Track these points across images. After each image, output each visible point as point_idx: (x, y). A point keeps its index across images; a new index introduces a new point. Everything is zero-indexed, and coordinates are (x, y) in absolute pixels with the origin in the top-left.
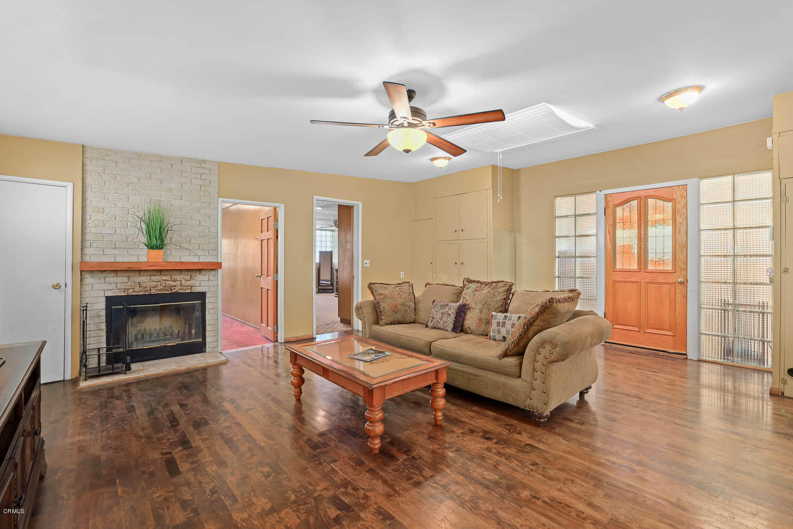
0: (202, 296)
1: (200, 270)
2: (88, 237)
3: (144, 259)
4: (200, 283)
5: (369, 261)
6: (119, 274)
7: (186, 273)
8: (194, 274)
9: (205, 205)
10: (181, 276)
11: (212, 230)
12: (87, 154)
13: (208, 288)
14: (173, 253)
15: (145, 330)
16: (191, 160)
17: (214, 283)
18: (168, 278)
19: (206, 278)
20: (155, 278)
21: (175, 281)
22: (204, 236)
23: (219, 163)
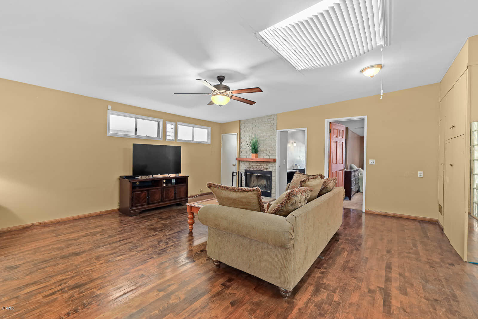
0: (270, 173)
1: (270, 162)
2: (241, 150)
3: (251, 157)
4: (270, 168)
5: (370, 160)
6: (253, 162)
7: (265, 163)
8: (268, 163)
9: (271, 134)
10: (264, 164)
11: (274, 145)
12: (241, 123)
13: (272, 170)
14: (262, 155)
15: (261, 184)
16: (267, 116)
17: (274, 168)
18: (260, 164)
19: (272, 166)
20: (256, 164)
21: (262, 166)
22: (271, 148)
23: (277, 115)
